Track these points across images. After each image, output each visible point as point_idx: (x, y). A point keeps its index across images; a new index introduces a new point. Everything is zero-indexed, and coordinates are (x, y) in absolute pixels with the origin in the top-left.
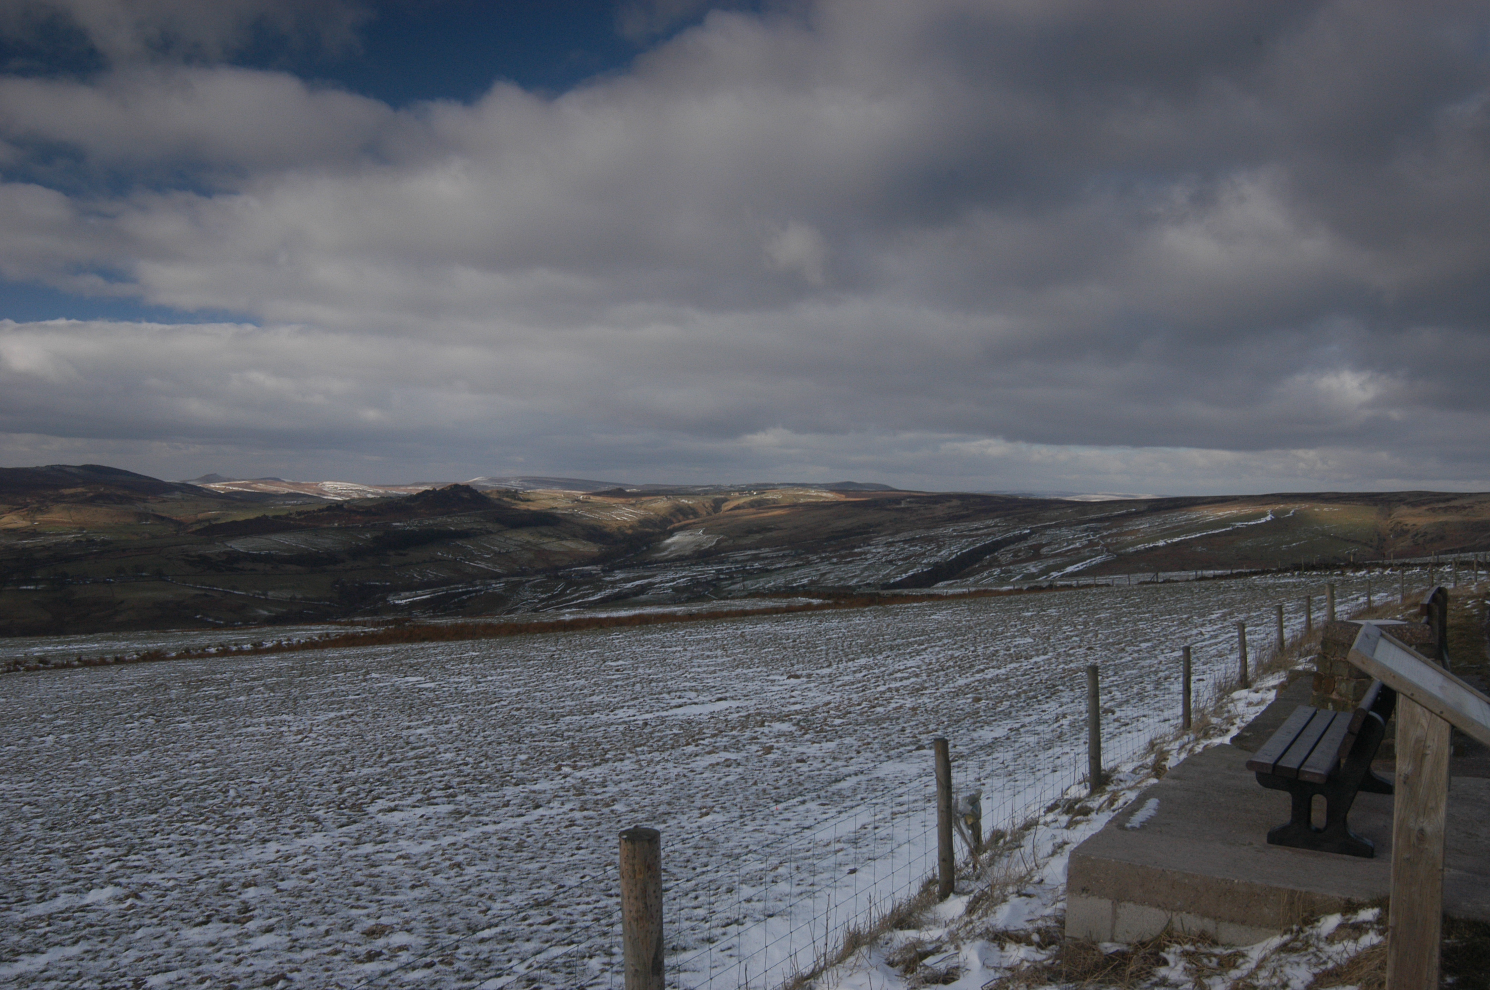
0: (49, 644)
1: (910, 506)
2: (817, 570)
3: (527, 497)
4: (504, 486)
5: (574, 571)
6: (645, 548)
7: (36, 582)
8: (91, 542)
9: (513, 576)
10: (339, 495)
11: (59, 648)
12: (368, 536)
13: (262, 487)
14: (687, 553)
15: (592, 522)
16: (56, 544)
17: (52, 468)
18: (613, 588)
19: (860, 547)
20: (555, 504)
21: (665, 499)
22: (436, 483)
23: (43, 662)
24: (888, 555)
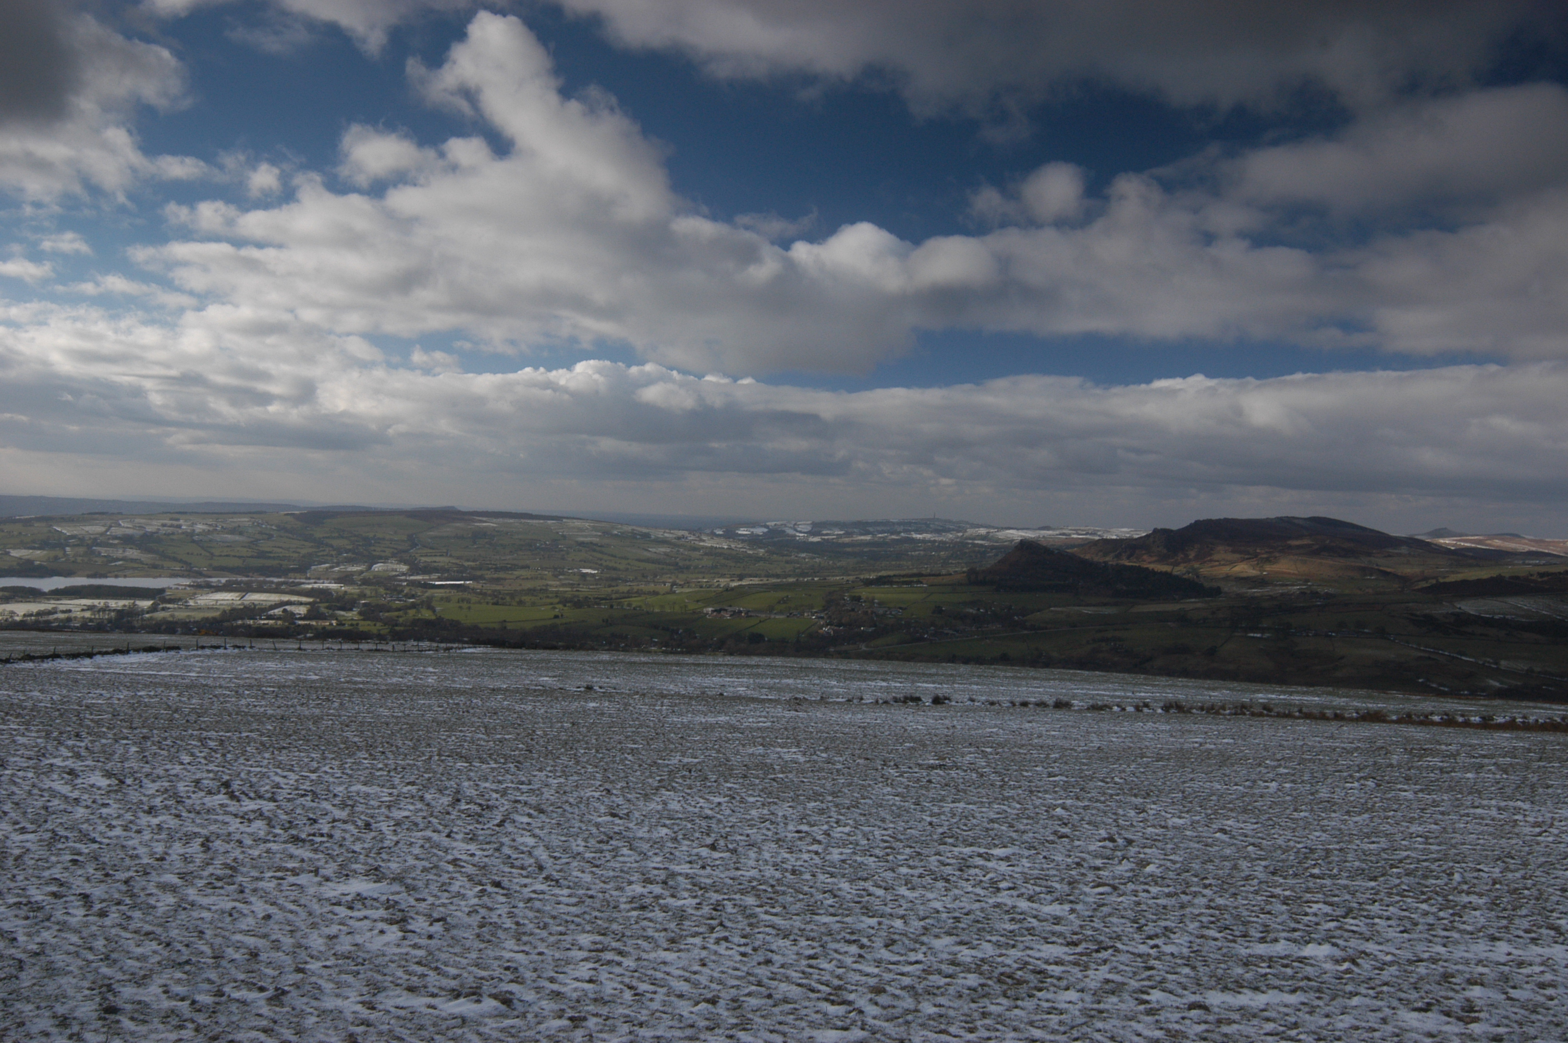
0: (1273, 693)
7: (1263, 630)
8: (1315, 594)
11: (1282, 697)
16: (1282, 594)
17: (1281, 519)
23: (1267, 710)
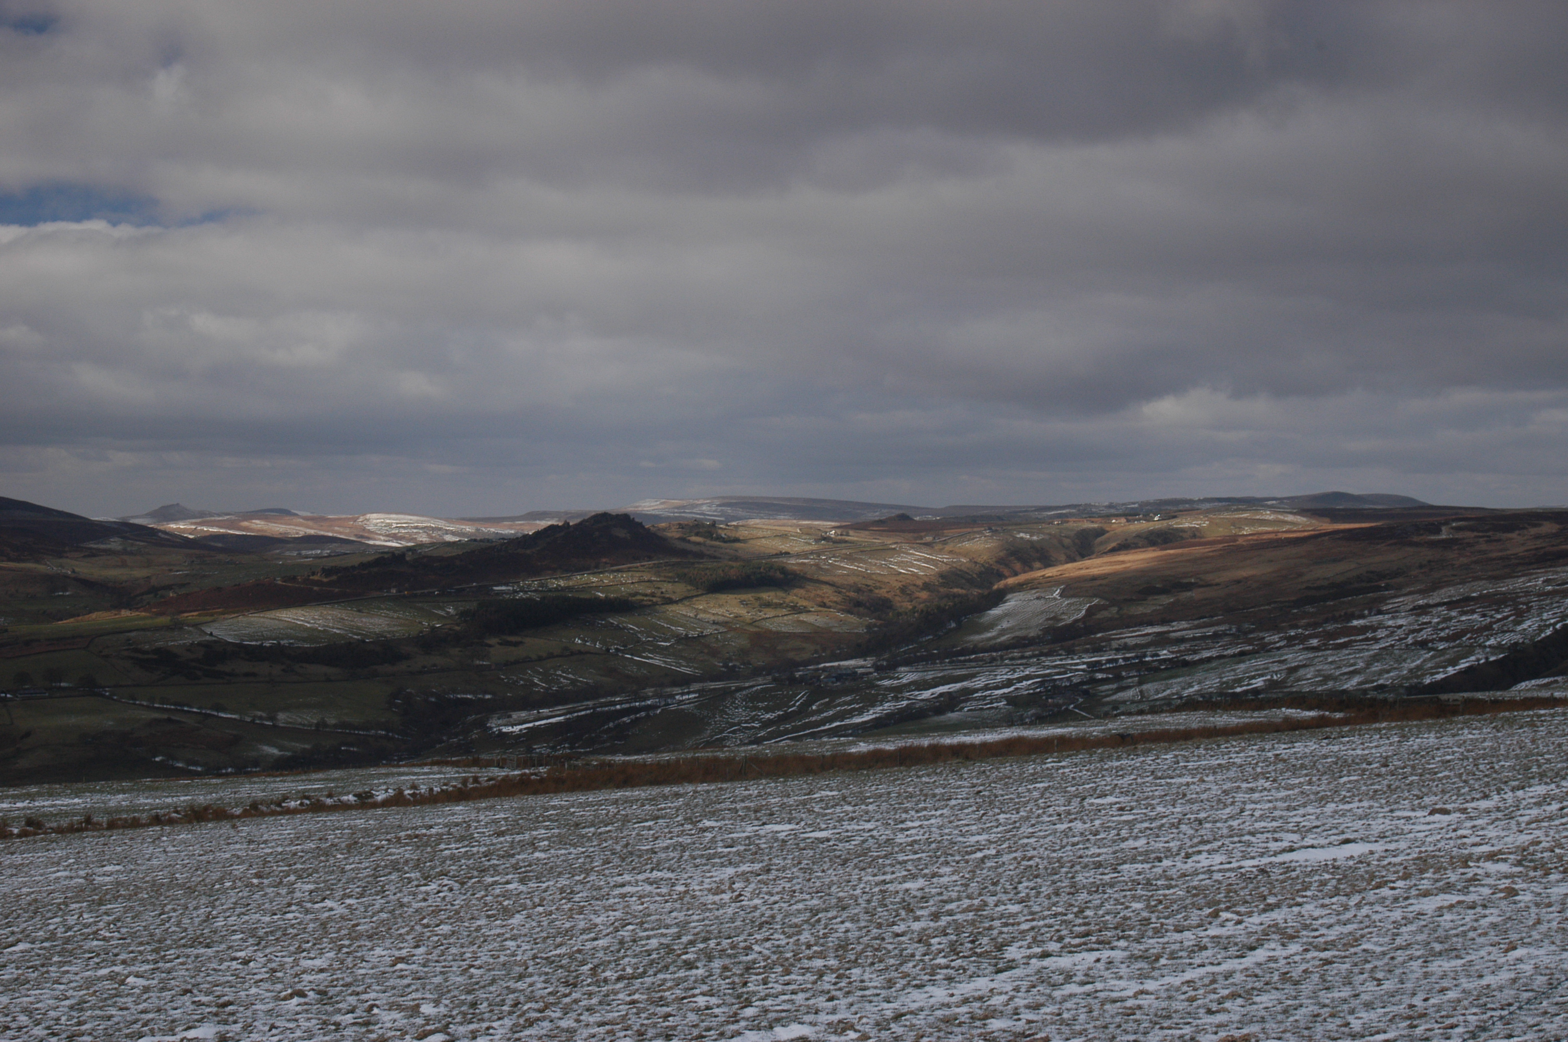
1: (1459, 535)
2: (1280, 662)
3: (733, 535)
4: (690, 515)
5: (824, 669)
6: (953, 625)
9: (713, 679)
10: (395, 537)
12: (451, 610)
13: (259, 526)
14: (1032, 633)
15: (851, 580)
18: (896, 699)
19: (1363, 617)
20: (784, 547)
21: (988, 533)
22: (566, 513)
24: (1421, 630)
